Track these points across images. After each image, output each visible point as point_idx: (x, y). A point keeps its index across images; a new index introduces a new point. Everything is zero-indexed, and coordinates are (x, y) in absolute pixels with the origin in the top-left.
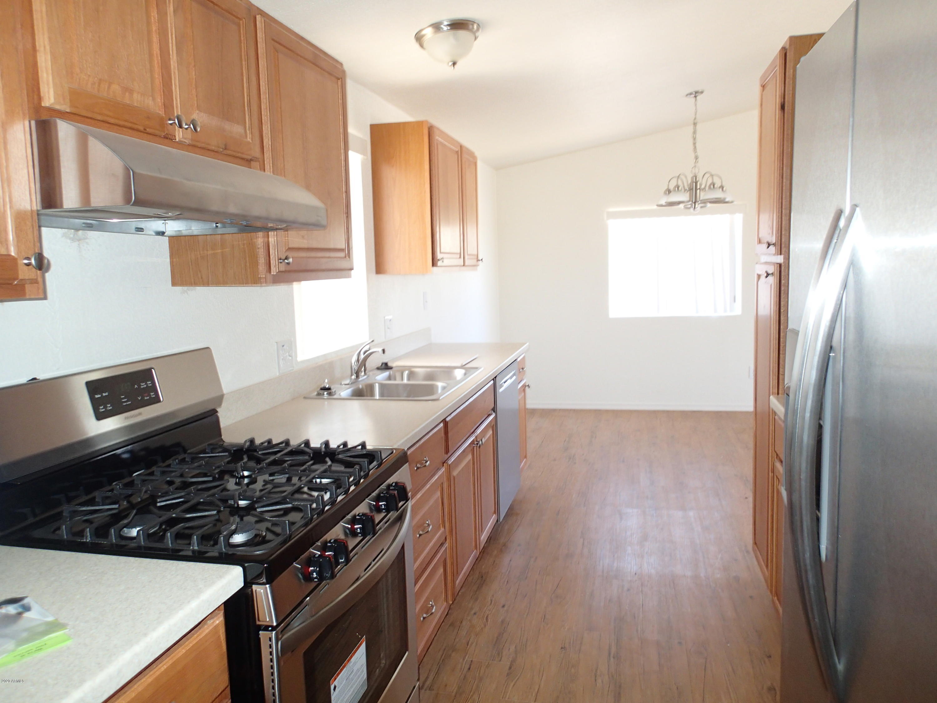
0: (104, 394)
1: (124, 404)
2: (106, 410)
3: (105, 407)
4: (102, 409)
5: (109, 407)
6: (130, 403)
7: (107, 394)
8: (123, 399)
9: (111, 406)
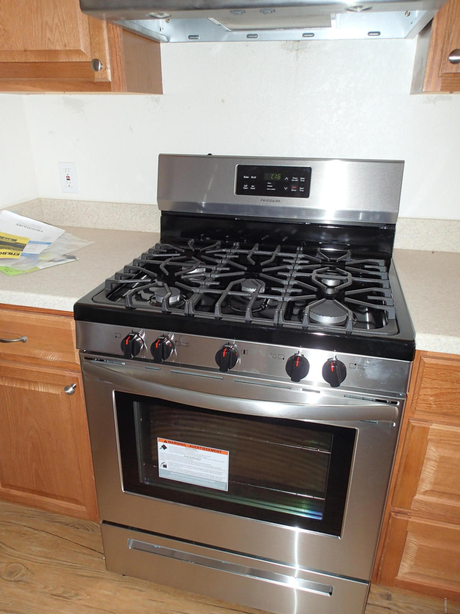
0: (252, 177)
1: (268, 189)
2: (249, 189)
3: (249, 186)
4: (245, 187)
5: (253, 188)
6: (274, 189)
7: (255, 177)
8: (269, 185)
9: (254, 187)
